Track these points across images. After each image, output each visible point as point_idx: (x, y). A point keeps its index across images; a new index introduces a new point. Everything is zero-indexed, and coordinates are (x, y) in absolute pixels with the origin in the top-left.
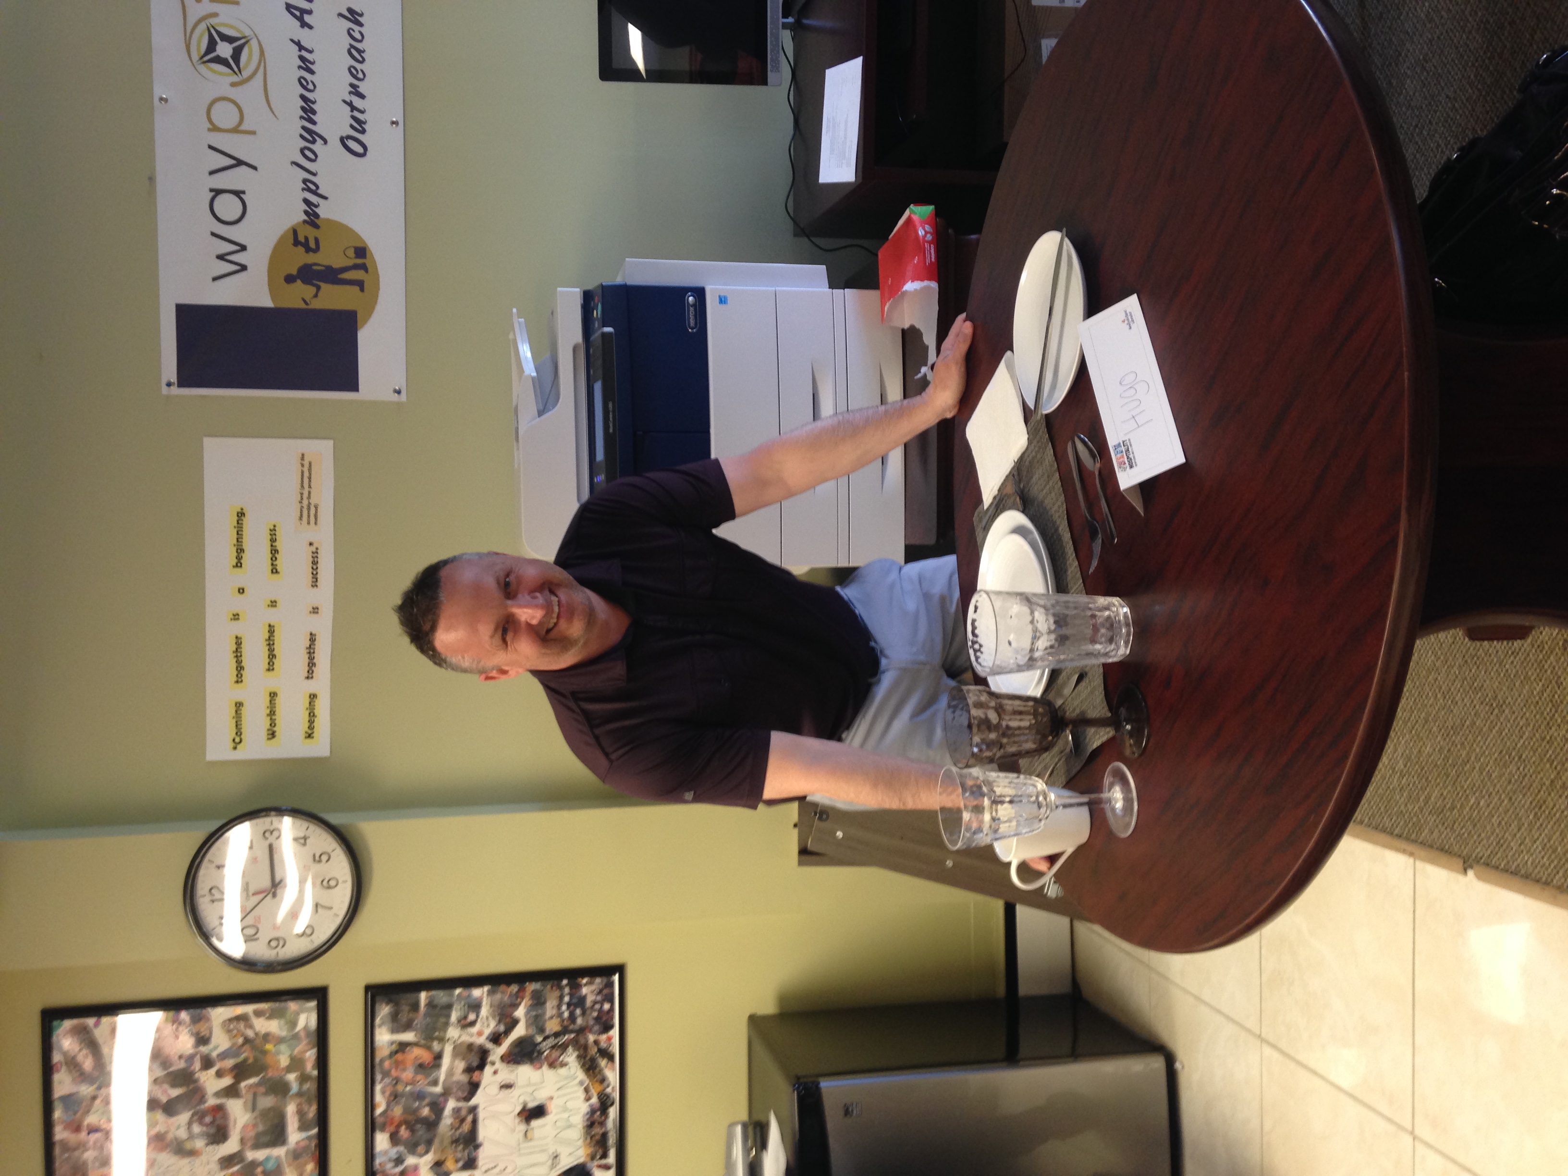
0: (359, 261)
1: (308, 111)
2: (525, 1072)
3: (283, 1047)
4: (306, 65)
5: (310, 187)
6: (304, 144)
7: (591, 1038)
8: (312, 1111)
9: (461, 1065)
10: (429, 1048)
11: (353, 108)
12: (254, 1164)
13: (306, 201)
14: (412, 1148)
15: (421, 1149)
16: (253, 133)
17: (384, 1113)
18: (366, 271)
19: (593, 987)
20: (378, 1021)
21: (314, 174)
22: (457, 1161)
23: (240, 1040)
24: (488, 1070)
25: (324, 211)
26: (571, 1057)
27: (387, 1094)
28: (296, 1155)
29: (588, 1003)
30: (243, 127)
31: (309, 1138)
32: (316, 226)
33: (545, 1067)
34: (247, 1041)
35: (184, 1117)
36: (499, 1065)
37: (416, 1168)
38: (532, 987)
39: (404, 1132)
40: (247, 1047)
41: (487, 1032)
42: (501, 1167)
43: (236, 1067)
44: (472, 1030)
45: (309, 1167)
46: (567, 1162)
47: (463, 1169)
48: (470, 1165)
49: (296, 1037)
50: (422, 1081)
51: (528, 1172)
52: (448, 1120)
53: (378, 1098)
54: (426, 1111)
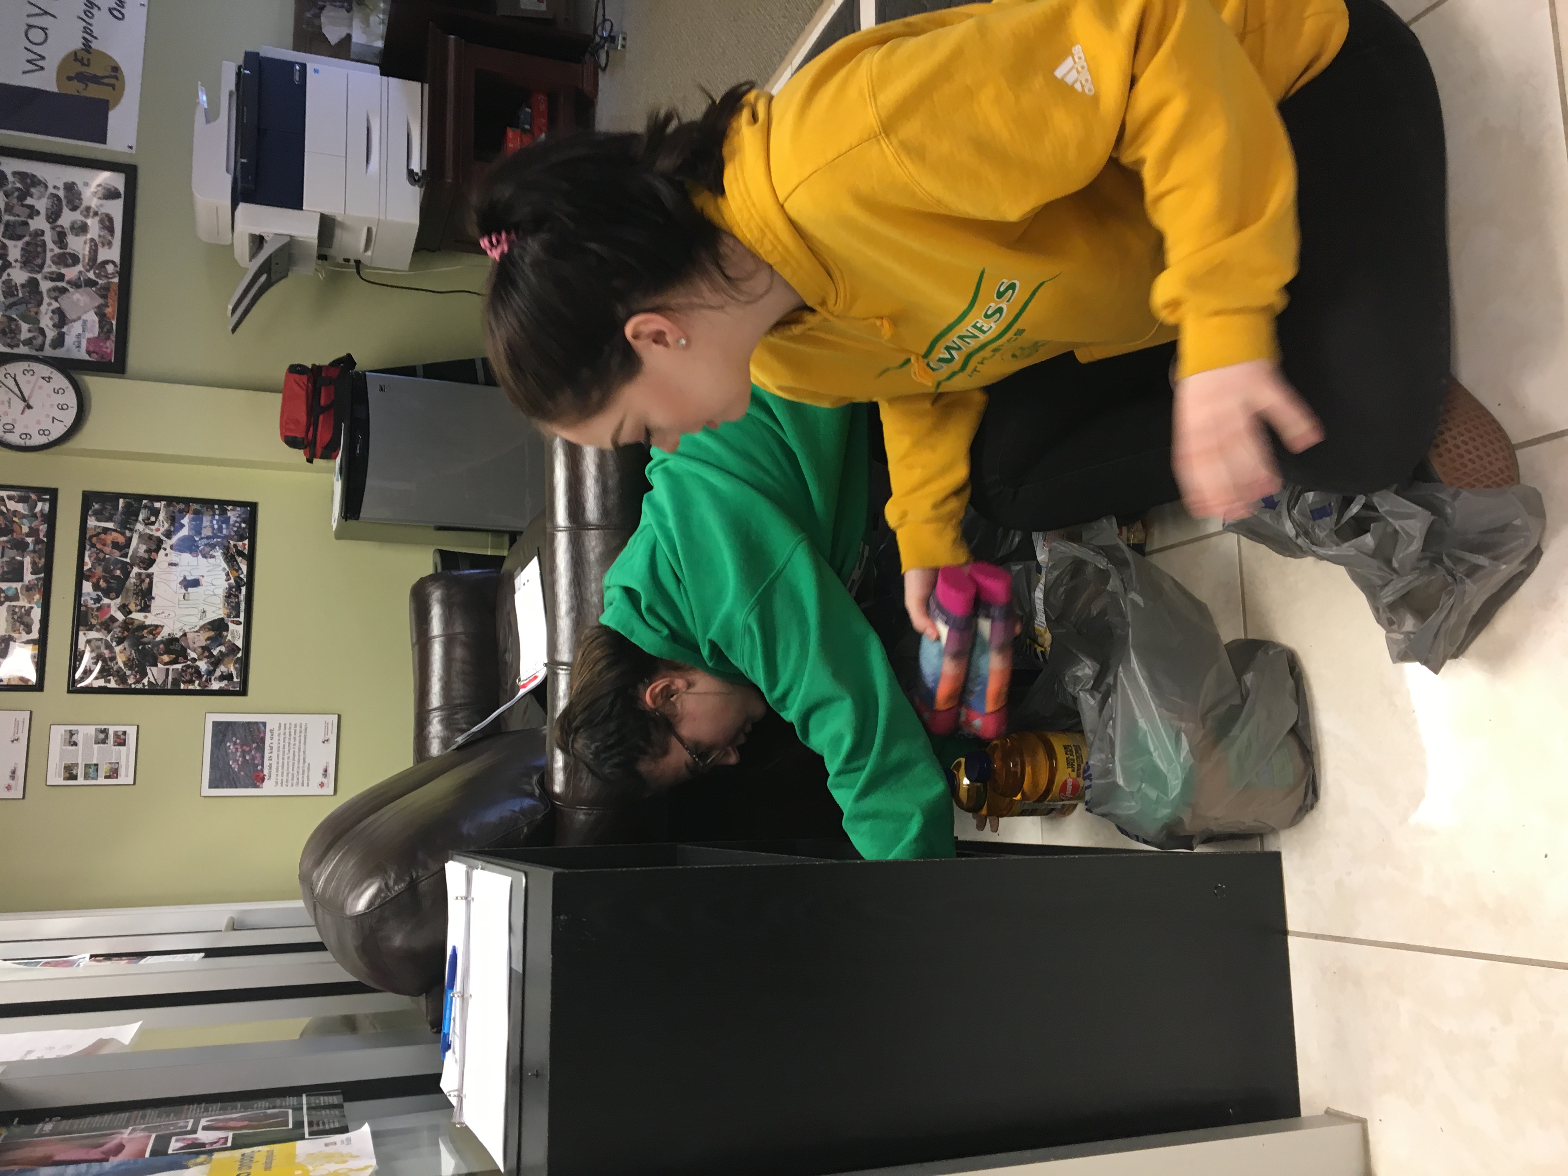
0: (114, 74)
2: (186, 558)
3: (25, 521)
5: (87, 30)
7: (232, 543)
9: (143, 548)
10: (123, 534)
13: (84, 38)
14: (107, 593)
15: (113, 595)
17: (90, 570)
18: (117, 78)
19: (234, 513)
20: (90, 513)
21: (90, 25)
22: (136, 605)
24: (162, 552)
25: (95, 45)
26: (218, 553)
27: (93, 558)
28: (29, 589)
29: (231, 522)
32: (89, 53)
33: (200, 556)
36: (169, 550)
38: (194, 506)
39: (102, 584)
41: (162, 530)
42: (166, 614)
44: (152, 527)
45: (37, 597)
46: (211, 616)
47: (141, 611)
48: (146, 609)
49: (34, 516)
50: (117, 554)
51: (185, 619)
52: (132, 580)
53: (87, 559)
54: (118, 572)
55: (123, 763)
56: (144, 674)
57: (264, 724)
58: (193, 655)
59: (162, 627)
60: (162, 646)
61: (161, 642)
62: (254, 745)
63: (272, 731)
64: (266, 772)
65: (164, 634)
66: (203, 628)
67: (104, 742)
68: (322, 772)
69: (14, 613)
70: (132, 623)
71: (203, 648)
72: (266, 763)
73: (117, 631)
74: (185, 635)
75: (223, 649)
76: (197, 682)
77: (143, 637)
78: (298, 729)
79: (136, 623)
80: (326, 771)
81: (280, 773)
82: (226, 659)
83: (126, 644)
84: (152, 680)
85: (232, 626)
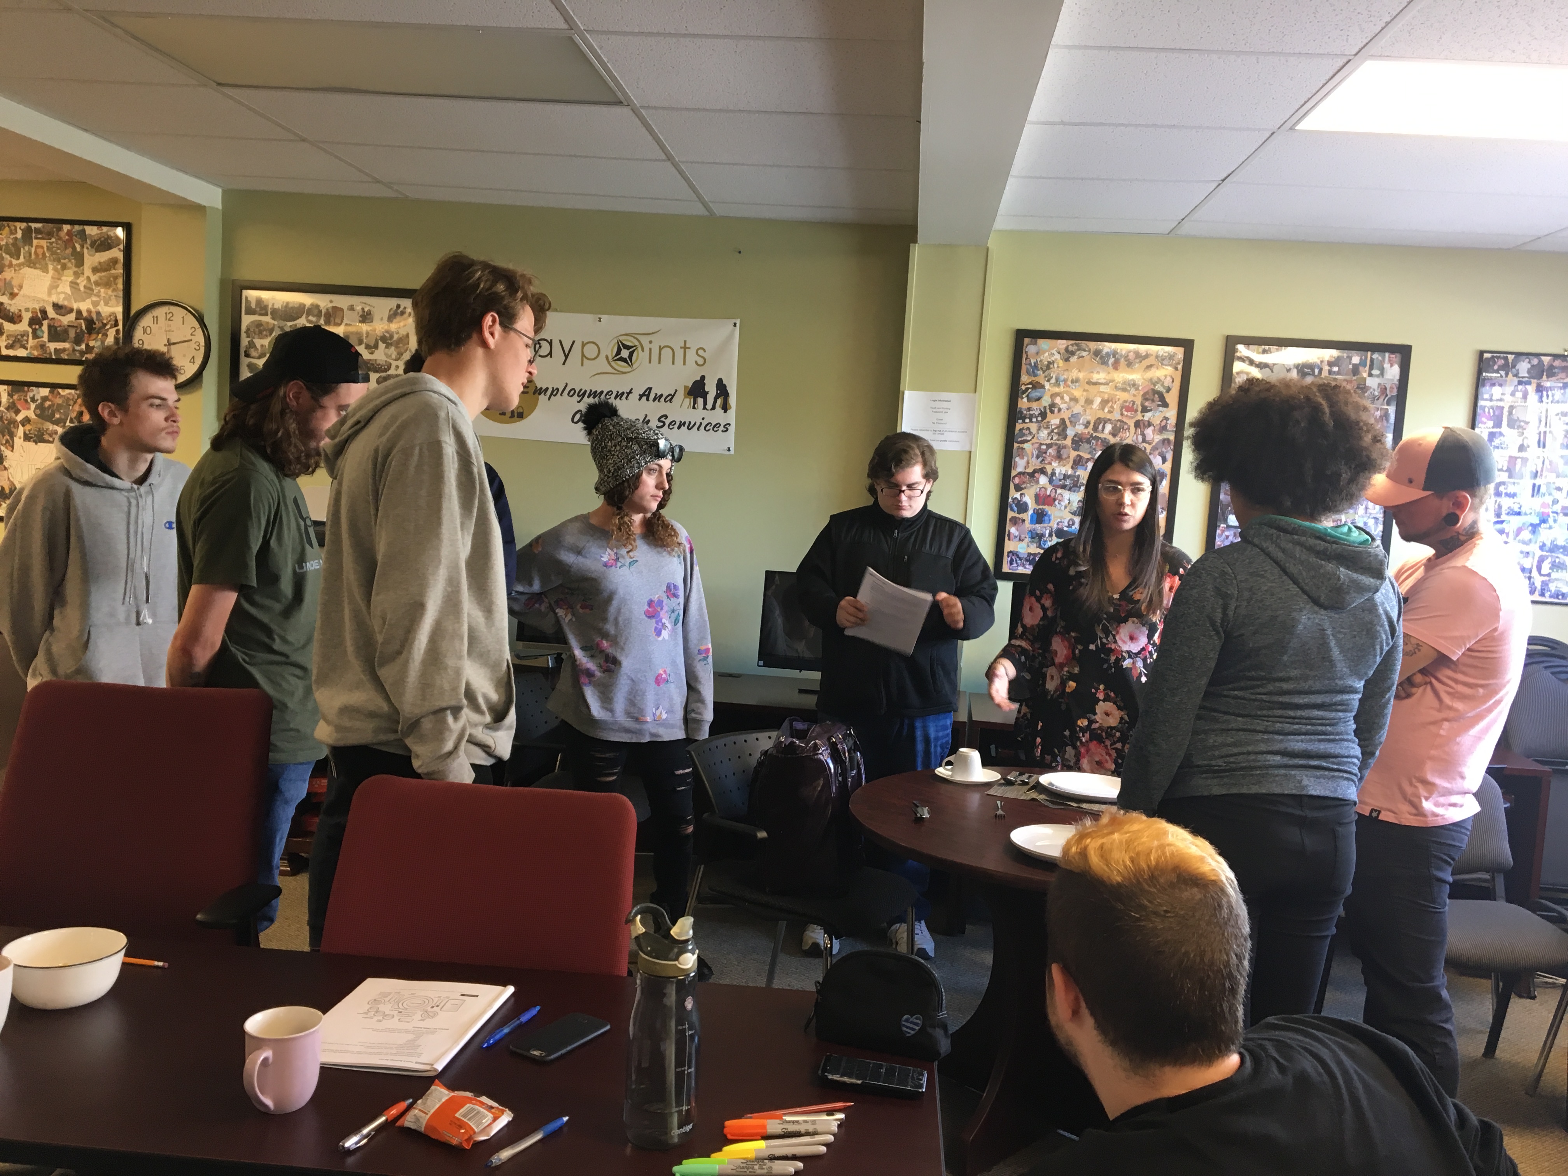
0: (516, 414)
5: (555, 392)
8: (64, 356)
12: (41, 325)
13: (547, 389)
16: (583, 364)
18: (510, 417)
22: (30, 431)
23: (105, 322)
25: (542, 398)
28: (43, 346)
30: (585, 359)
31: (51, 353)
32: (532, 393)
34: (105, 325)
35: (69, 292)
37: (29, 409)
40: (101, 324)
42: (22, 454)
43: (92, 319)
45: (36, 353)
47: (25, 433)
48: (27, 438)
52: (52, 427)
54: (57, 416)
69: (23, 336)
70: (14, 427)
73: (8, 415)
79: (15, 430)
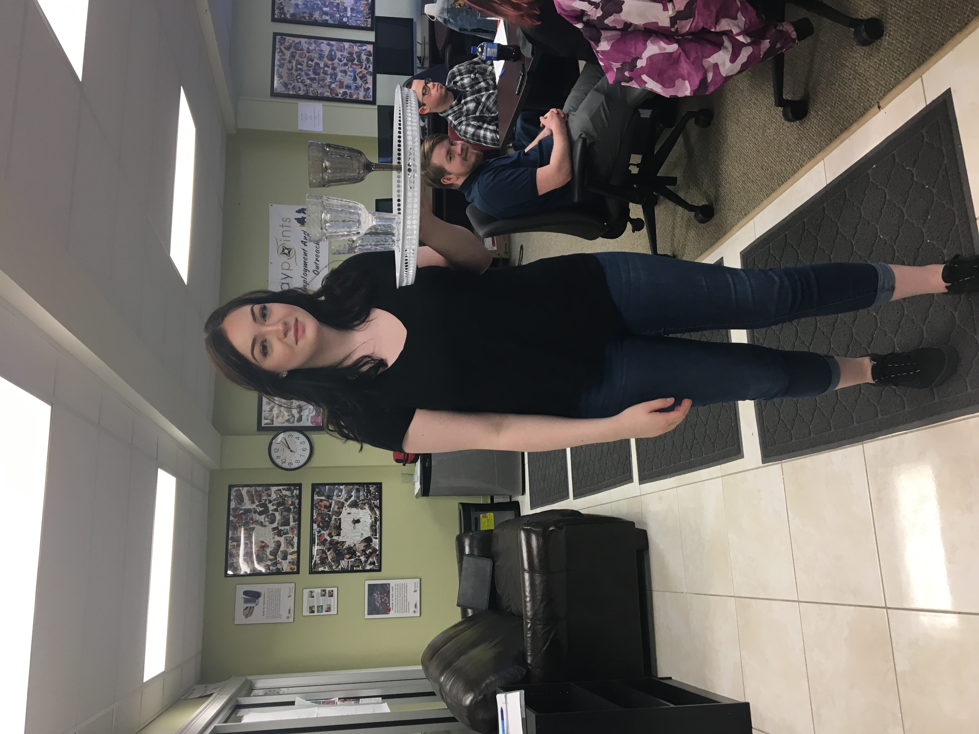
1: (305, 264)
2: (354, 510)
3: (290, 499)
4: (305, 254)
6: (304, 272)
7: (372, 502)
8: (297, 517)
9: (337, 507)
10: (328, 501)
11: (316, 264)
12: (281, 530)
14: (323, 529)
15: (325, 529)
16: (292, 270)
17: (316, 518)
19: (373, 488)
20: (315, 493)
22: (335, 533)
23: (279, 496)
24: (344, 508)
26: (367, 507)
27: (317, 513)
28: (292, 529)
29: (372, 492)
30: (290, 269)
31: (295, 524)
33: (360, 509)
34: (280, 496)
35: (264, 515)
36: (347, 507)
37: (324, 534)
38: (357, 487)
39: (321, 524)
40: (280, 498)
41: (344, 498)
42: (347, 536)
43: (278, 503)
44: (340, 497)
45: (296, 532)
46: (365, 536)
47: (336, 536)
48: (339, 534)
49: (293, 496)
50: (326, 510)
51: (354, 538)
52: (333, 522)
53: (314, 514)
54: (327, 519)
55: (332, 604)
56: (339, 564)
57: (389, 584)
58: (358, 554)
59: (346, 542)
60: (346, 551)
61: (345, 549)
62: (385, 595)
63: (392, 587)
64: (391, 606)
65: (346, 545)
66: (362, 541)
67: (324, 595)
68: (414, 606)
69: (287, 540)
70: (333, 541)
71: (362, 550)
72: (391, 602)
73: (327, 545)
74: (355, 545)
75: (370, 550)
76: (361, 566)
77: (338, 547)
78: (403, 586)
79: (335, 541)
80: (416, 605)
81: (397, 607)
82: (372, 555)
83: (331, 551)
84: (342, 566)
85: (374, 540)
